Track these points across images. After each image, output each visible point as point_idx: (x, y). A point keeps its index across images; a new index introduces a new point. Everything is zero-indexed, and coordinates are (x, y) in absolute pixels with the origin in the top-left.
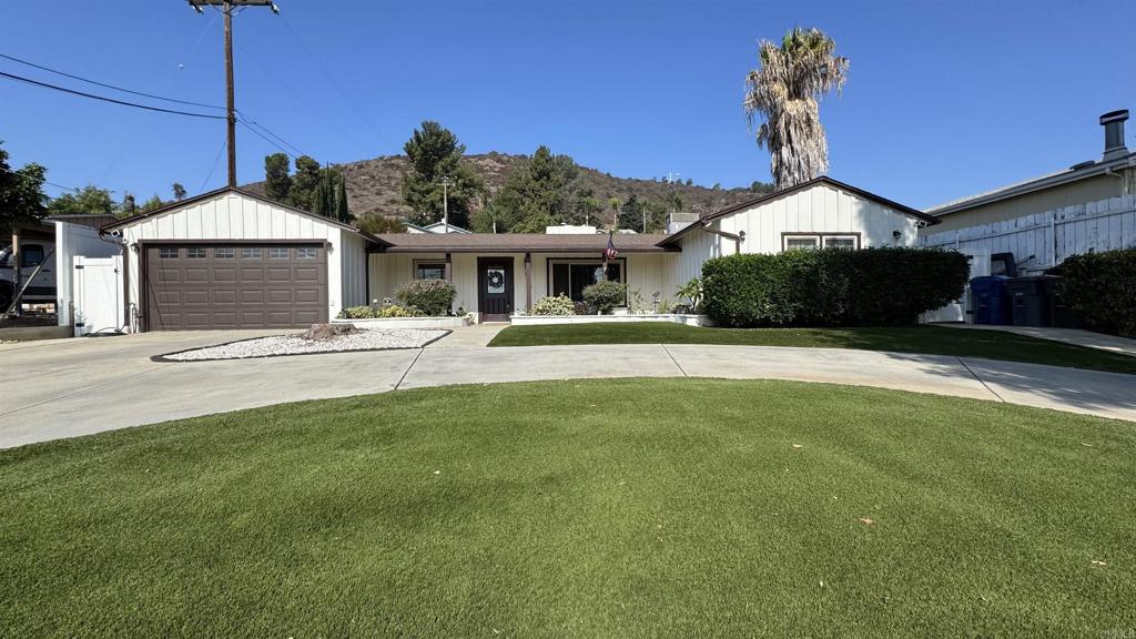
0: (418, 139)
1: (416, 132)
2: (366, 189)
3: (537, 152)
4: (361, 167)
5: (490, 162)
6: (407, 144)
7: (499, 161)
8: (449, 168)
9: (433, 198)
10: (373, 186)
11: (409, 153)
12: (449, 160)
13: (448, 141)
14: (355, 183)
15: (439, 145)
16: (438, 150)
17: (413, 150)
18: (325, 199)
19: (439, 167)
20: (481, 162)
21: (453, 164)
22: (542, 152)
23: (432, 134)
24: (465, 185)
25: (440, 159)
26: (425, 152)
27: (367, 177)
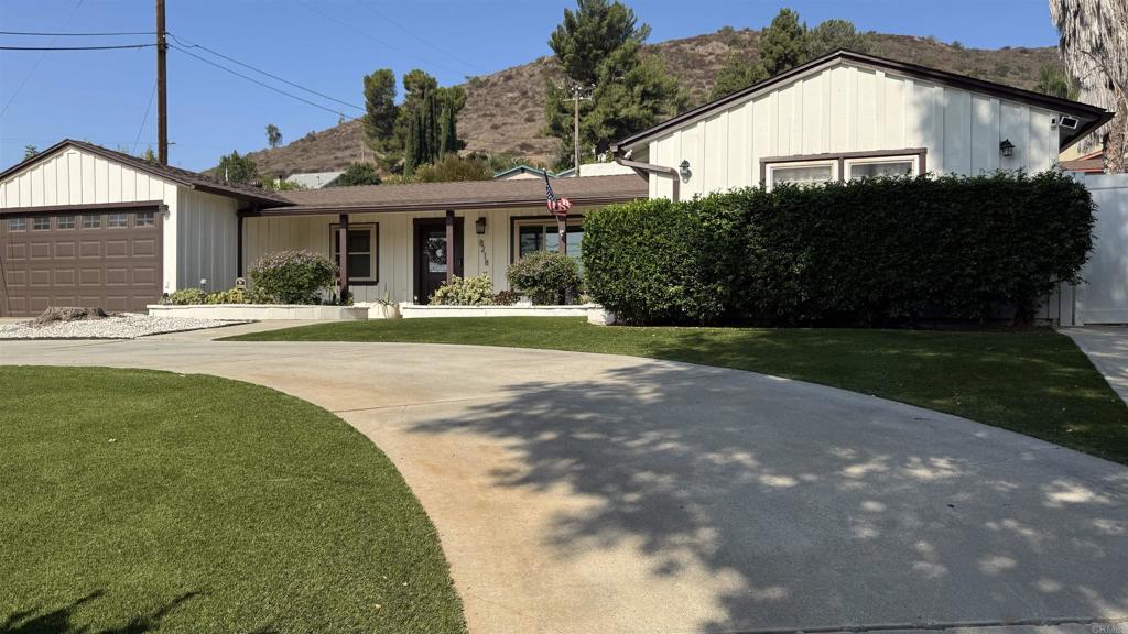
0: (571, 25)
1: (568, 15)
2: (513, 113)
3: (776, 22)
4: (509, 78)
5: (719, 47)
6: (554, 36)
7: (734, 42)
8: (619, 67)
9: (592, 122)
10: (524, 107)
11: (557, 49)
12: (617, 54)
13: (621, 20)
14: (497, 105)
15: (604, 30)
16: (603, 38)
17: (563, 44)
18: (422, 134)
19: (602, 69)
20: (701, 50)
21: (628, 61)
22: (785, 22)
23: (592, 14)
24: (645, 95)
25: (606, 53)
26: (581, 45)
27: (516, 94)
